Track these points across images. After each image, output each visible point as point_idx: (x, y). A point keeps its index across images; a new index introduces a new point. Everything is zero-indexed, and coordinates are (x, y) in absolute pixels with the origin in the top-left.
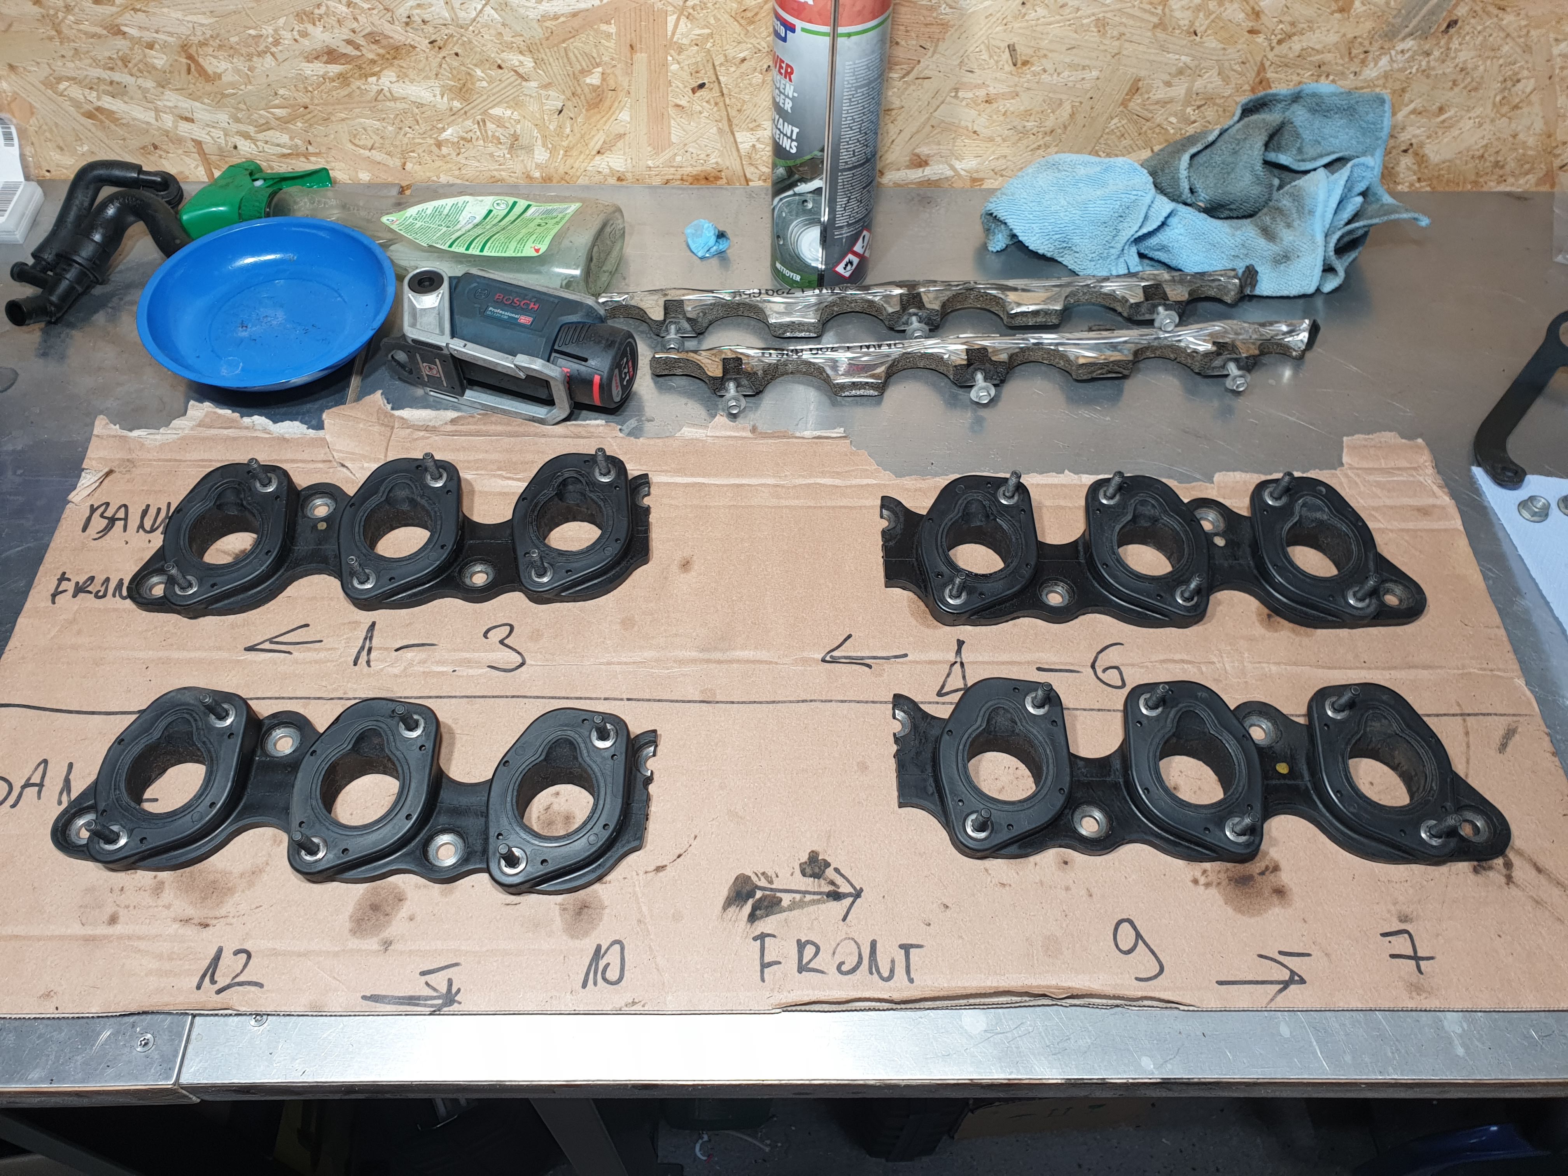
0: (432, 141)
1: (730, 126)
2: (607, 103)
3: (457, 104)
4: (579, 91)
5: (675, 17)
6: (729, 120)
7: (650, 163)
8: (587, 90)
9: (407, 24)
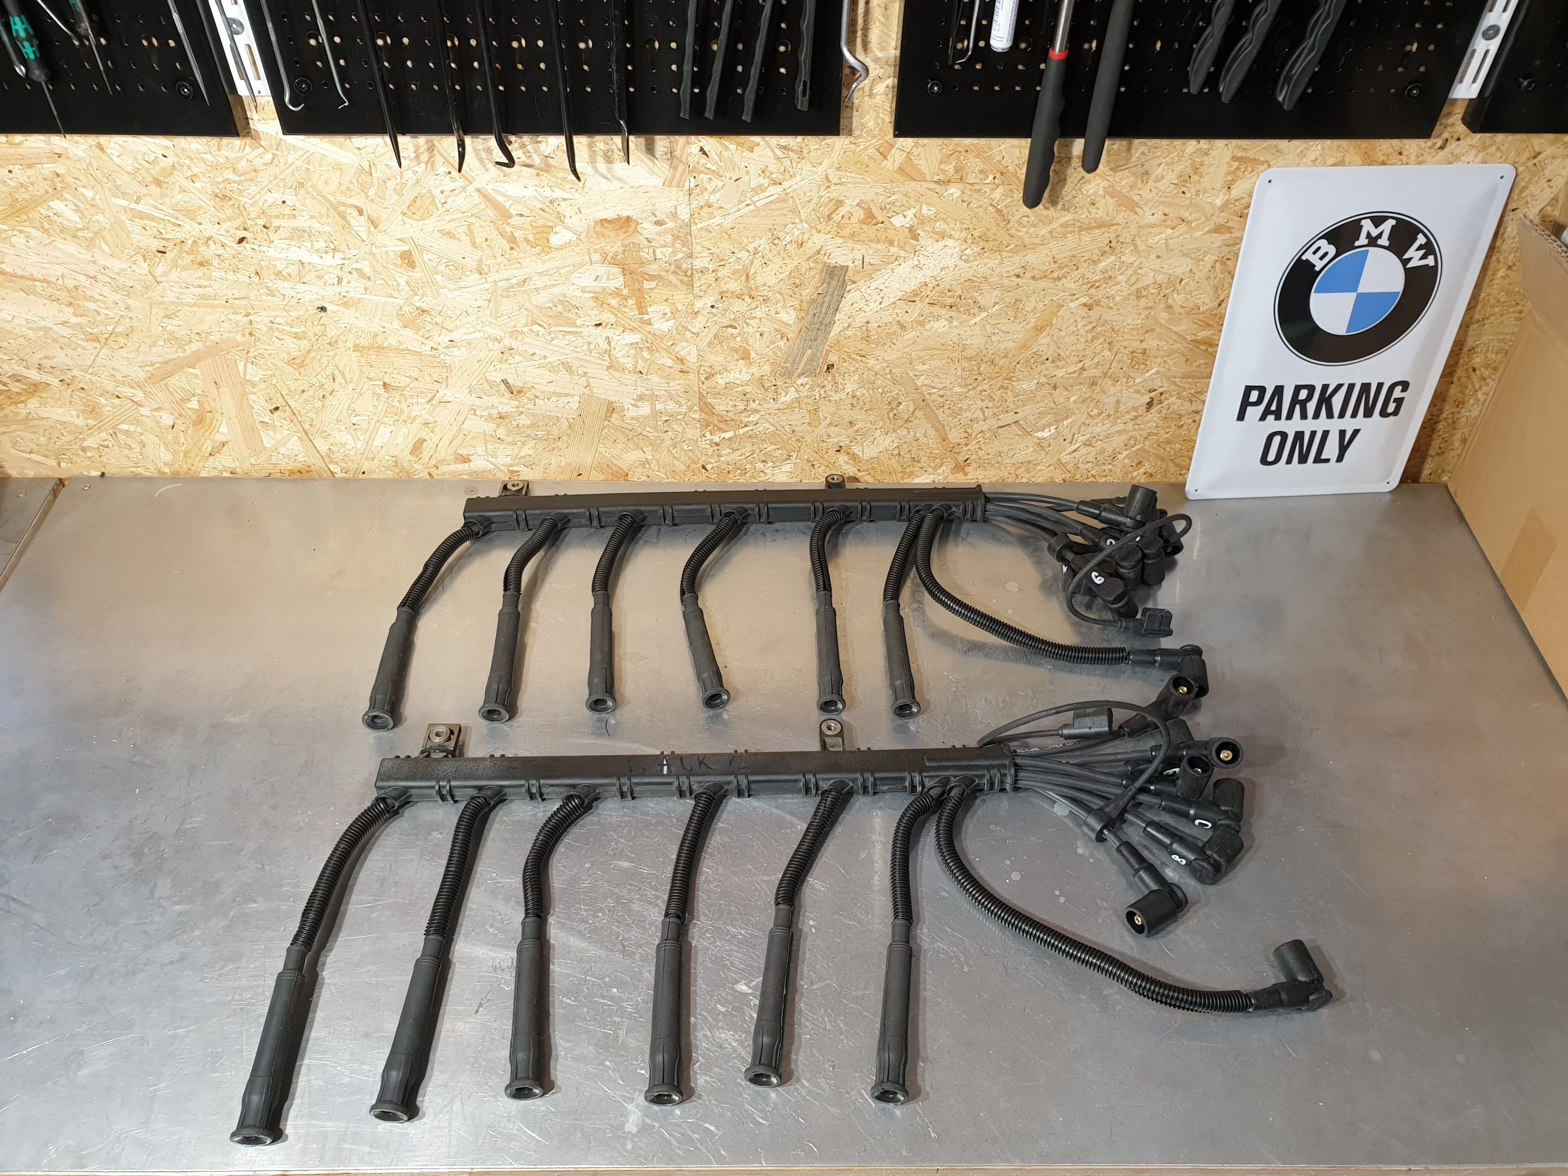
0: (77, 447)
1: (307, 436)
2: (208, 421)
3: (92, 422)
4: (184, 413)
5: (243, 363)
6: (304, 431)
7: (253, 461)
8: (189, 412)
9: (40, 369)
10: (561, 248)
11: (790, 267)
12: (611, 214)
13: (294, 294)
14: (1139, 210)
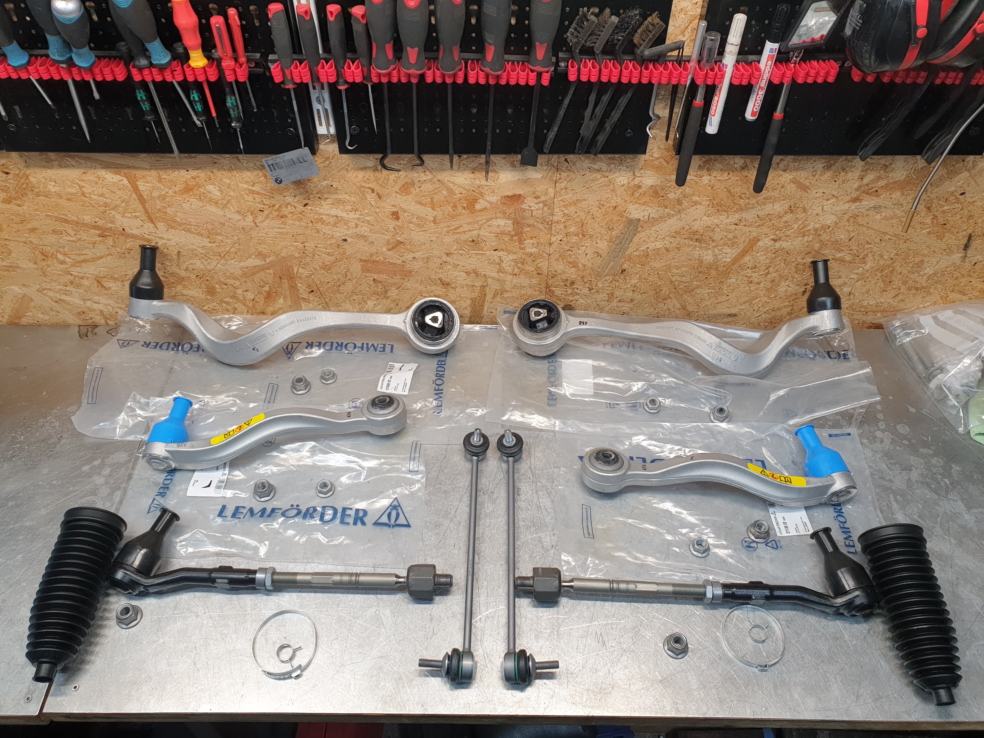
2: (273, 297)
4: (260, 292)
5: (297, 267)
8: (263, 292)
10: (482, 210)
11: (607, 220)
12: (510, 194)
13: (330, 232)
14: (809, 191)
